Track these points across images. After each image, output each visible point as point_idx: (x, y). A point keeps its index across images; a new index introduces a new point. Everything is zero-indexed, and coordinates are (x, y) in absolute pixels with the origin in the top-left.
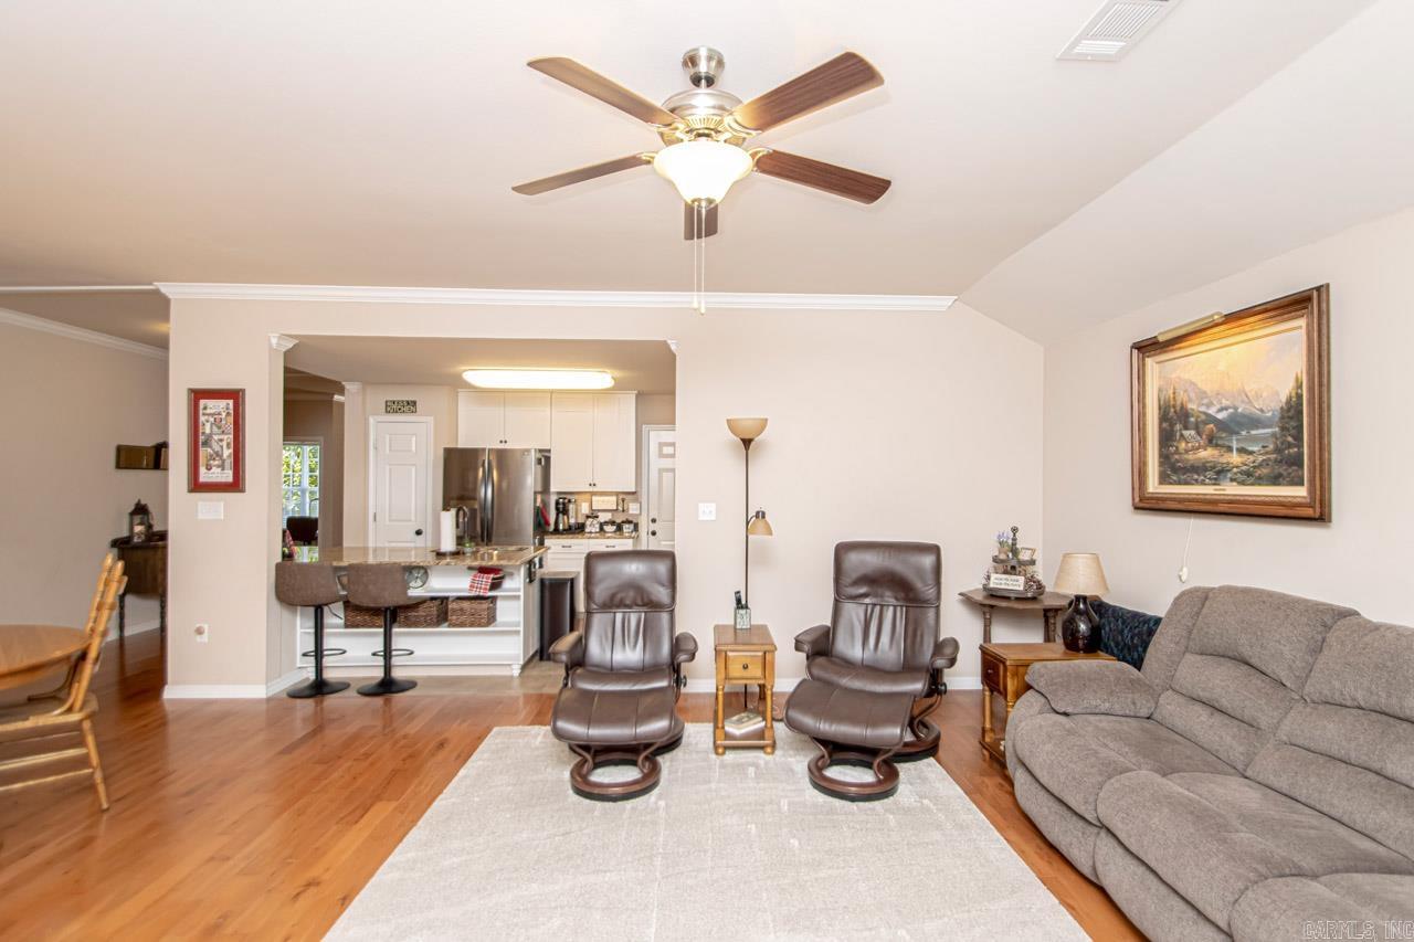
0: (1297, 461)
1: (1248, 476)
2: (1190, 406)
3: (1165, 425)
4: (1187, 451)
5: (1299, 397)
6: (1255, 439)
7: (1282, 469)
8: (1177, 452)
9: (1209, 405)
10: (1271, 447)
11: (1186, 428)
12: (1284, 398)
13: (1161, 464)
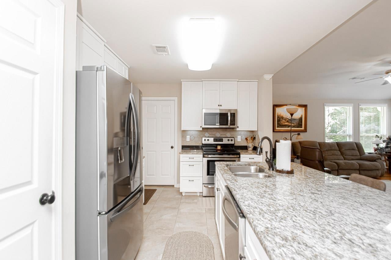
0: (302, 125)
1: (294, 127)
2: (283, 116)
3: (278, 119)
4: (283, 123)
5: (302, 117)
6: (295, 122)
7: (299, 126)
8: (281, 123)
9: (287, 116)
10: (297, 123)
11: (283, 119)
12: (299, 117)
13: (277, 125)
